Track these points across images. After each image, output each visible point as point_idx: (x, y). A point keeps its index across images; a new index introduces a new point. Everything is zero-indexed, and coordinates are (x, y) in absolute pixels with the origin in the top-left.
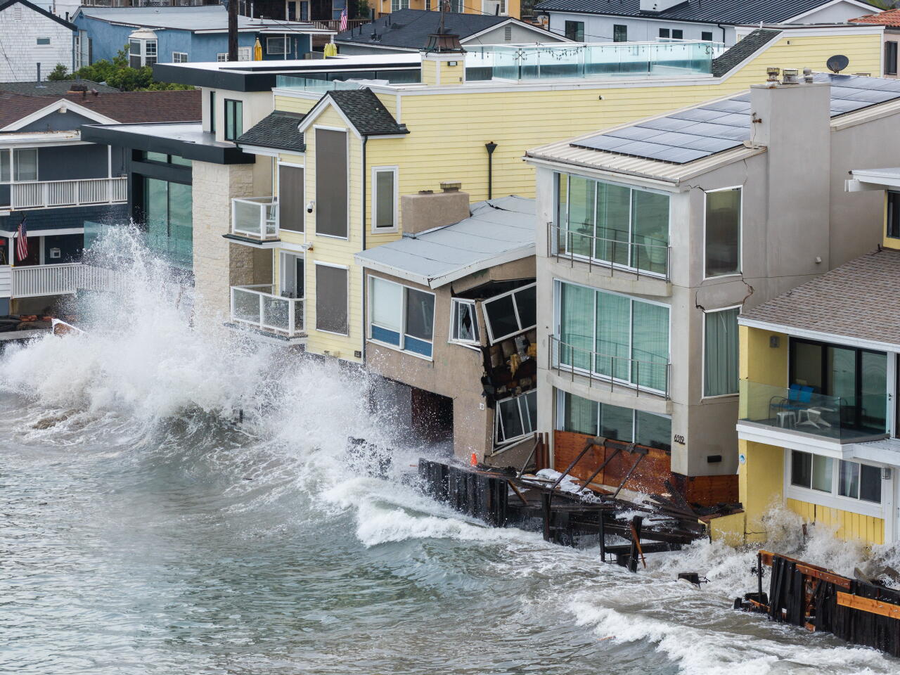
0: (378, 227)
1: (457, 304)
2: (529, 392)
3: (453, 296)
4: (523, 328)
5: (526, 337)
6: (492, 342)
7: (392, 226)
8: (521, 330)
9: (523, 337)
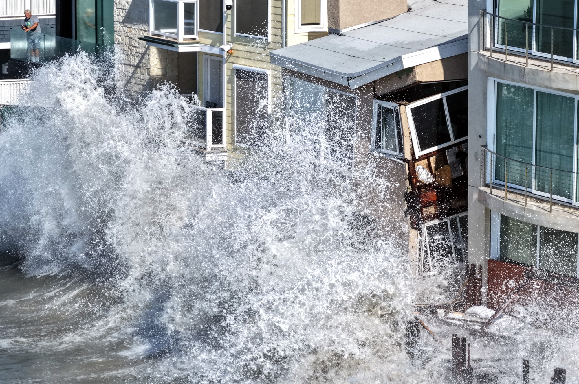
0: (302, 25)
1: (379, 107)
2: (461, 215)
3: (375, 99)
4: (456, 138)
5: (459, 148)
6: (418, 153)
7: (318, 24)
8: (453, 141)
9: (456, 149)
